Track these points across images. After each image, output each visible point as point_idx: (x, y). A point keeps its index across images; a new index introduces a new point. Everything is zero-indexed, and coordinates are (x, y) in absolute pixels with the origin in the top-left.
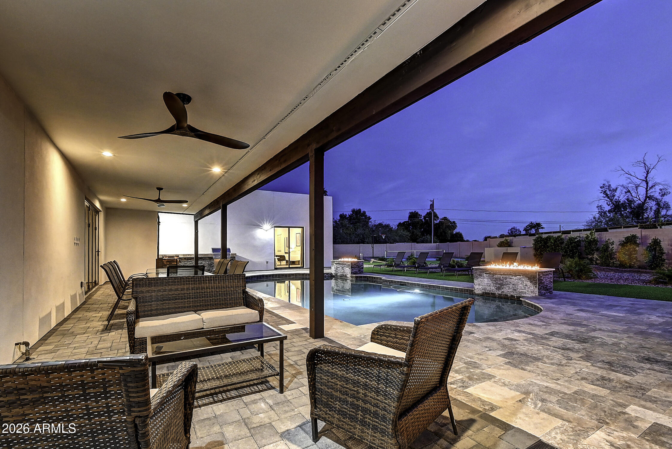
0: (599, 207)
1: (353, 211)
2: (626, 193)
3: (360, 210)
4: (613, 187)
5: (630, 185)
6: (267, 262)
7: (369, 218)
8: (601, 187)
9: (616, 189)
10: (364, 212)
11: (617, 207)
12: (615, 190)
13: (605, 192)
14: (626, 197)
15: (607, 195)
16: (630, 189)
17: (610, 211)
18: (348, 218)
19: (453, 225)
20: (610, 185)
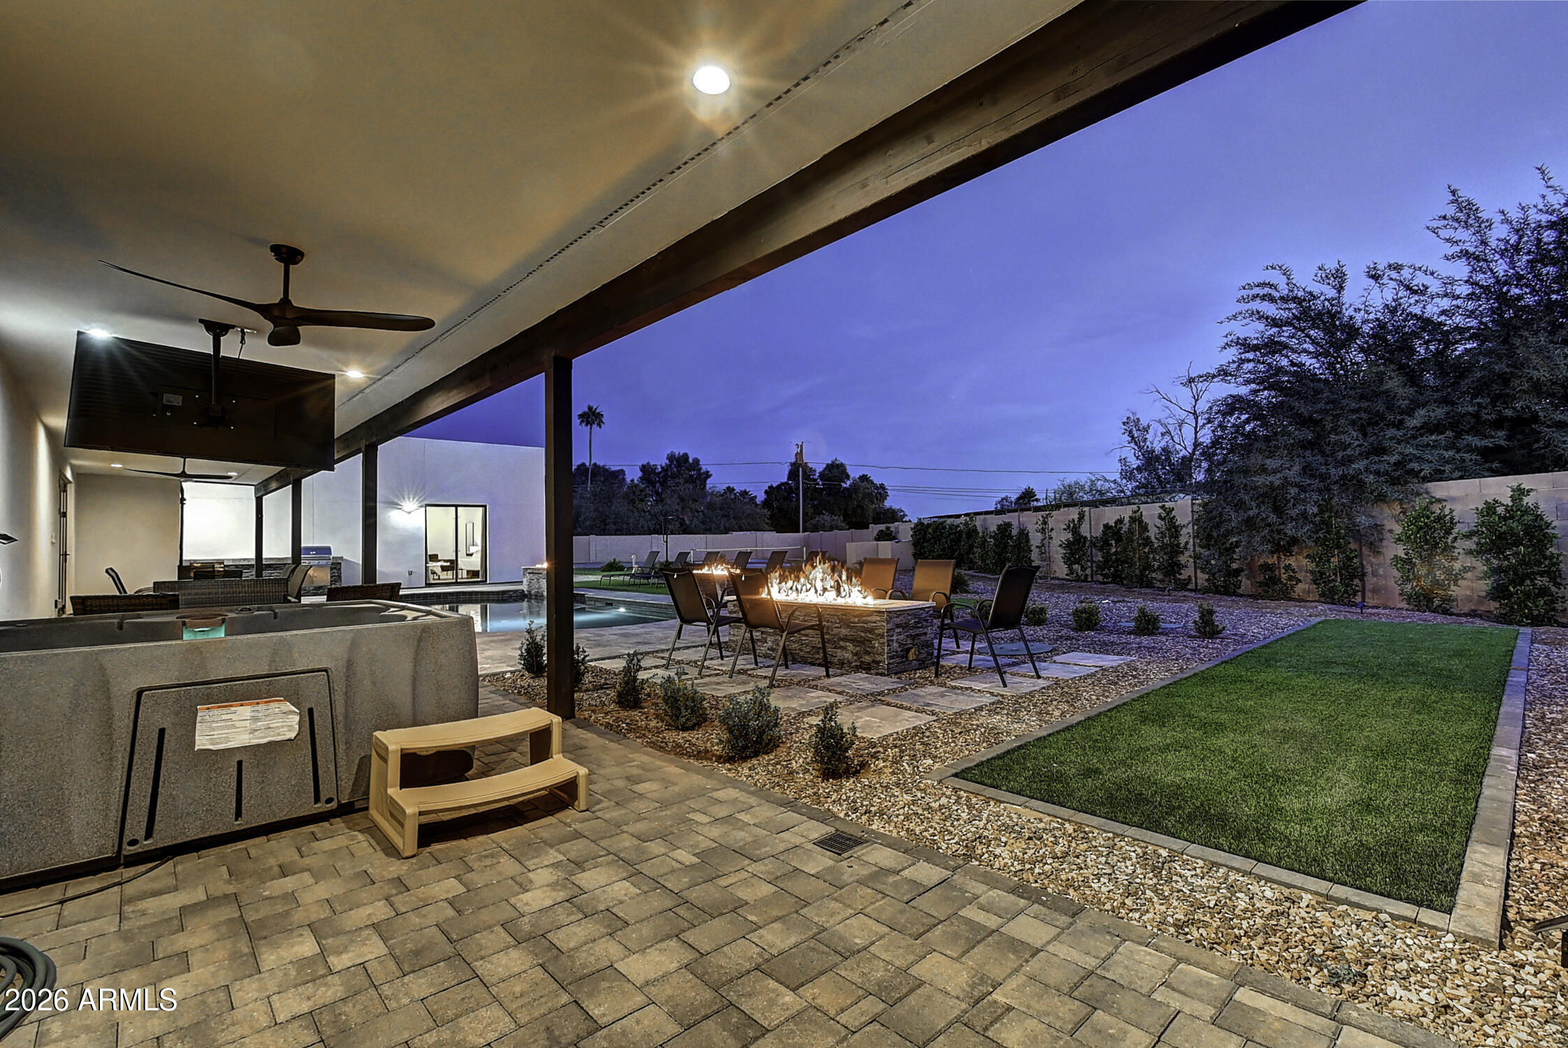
0: (1123, 461)
1: (671, 457)
2: (1163, 435)
3: (686, 456)
4: (1144, 423)
5: (1171, 421)
6: (410, 573)
7: (708, 475)
8: (1124, 424)
9: (1149, 427)
10: (697, 461)
11: (1151, 460)
12: (1146, 429)
13: (1131, 433)
14: (1163, 443)
15: (1133, 437)
16: (1171, 428)
17: (1139, 469)
18: (660, 473)
19: (882, 492)
20: (1138, 419)
